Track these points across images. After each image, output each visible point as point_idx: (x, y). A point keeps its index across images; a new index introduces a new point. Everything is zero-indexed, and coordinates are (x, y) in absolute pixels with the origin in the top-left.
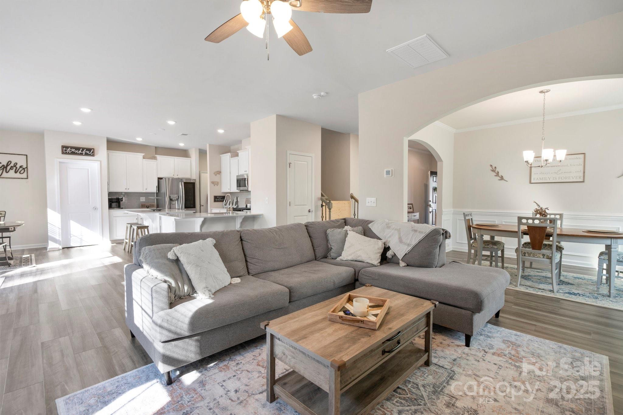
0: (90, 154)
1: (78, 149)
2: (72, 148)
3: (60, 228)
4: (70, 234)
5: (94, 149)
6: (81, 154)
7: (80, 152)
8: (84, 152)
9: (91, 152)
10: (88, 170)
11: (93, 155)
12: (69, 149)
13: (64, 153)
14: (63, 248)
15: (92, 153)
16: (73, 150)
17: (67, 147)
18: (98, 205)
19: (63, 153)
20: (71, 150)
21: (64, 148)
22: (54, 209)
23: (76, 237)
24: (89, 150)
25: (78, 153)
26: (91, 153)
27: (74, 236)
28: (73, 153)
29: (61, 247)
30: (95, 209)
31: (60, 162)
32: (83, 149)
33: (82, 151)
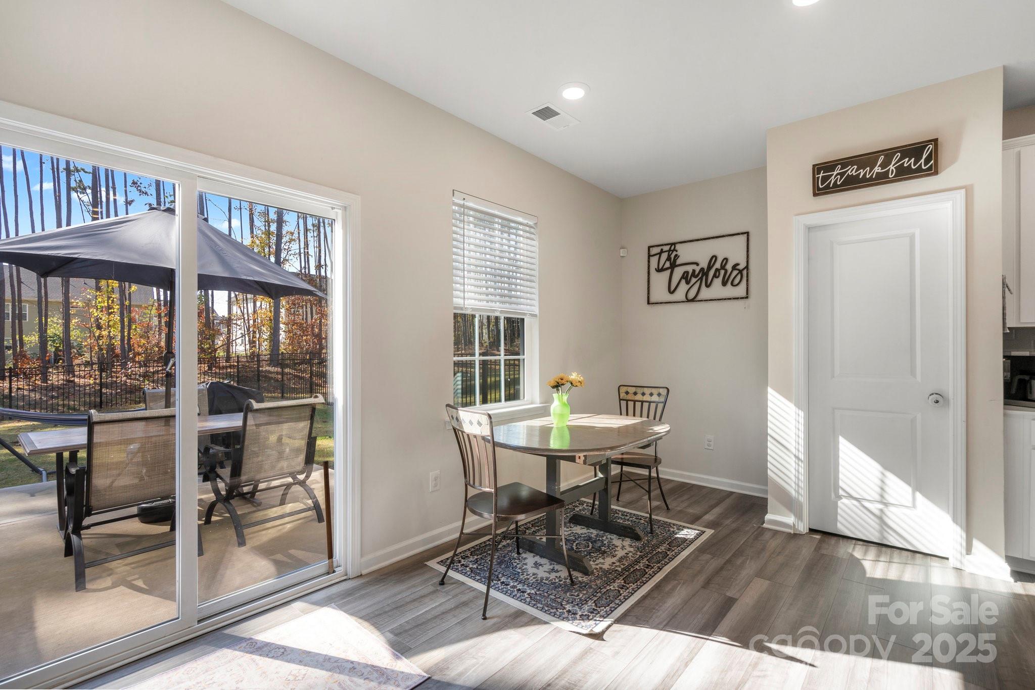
0: (920, 169)
1: (865, 160)
2: (845, 162)
3: (802, 456)
4: (837, 487)
5: (935, 141)
6: (882, 179)
7: (877, 169)
8: (892, 167)
9: (924, 157)
10: (912, 238)
11: (933, 171)
12: (835, 173)
13: (819, 189)
14: (812, 531)
15: (927, 161)
16: (852, 171)
17: (828, 167)
18: (954, 388)
19: (818, 192)
20: (842, 174)
21: (818, 173)
22: (786, 392)
23: (855, 502)
24: (914, 150)
25: (868, 177)
26: (923, 161)
27: (850, 497)
28: (852, 183)
29: (803, 528)
30: (939, 399)
31: (810, 229)
32: (889, 154)
33: (885, 165)
